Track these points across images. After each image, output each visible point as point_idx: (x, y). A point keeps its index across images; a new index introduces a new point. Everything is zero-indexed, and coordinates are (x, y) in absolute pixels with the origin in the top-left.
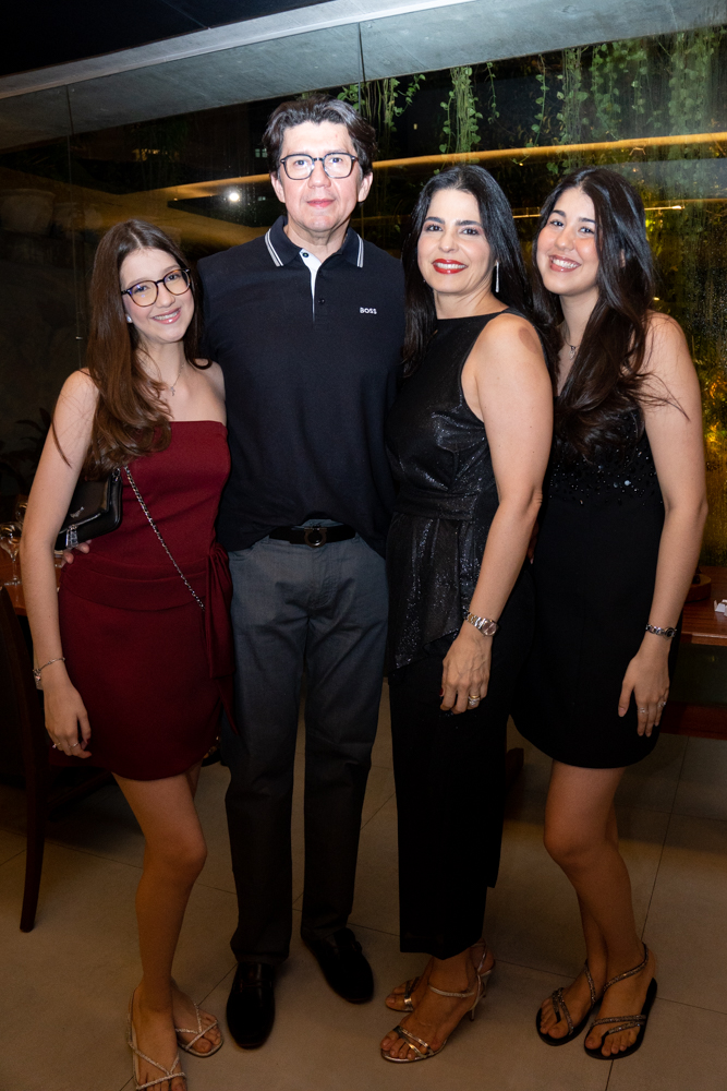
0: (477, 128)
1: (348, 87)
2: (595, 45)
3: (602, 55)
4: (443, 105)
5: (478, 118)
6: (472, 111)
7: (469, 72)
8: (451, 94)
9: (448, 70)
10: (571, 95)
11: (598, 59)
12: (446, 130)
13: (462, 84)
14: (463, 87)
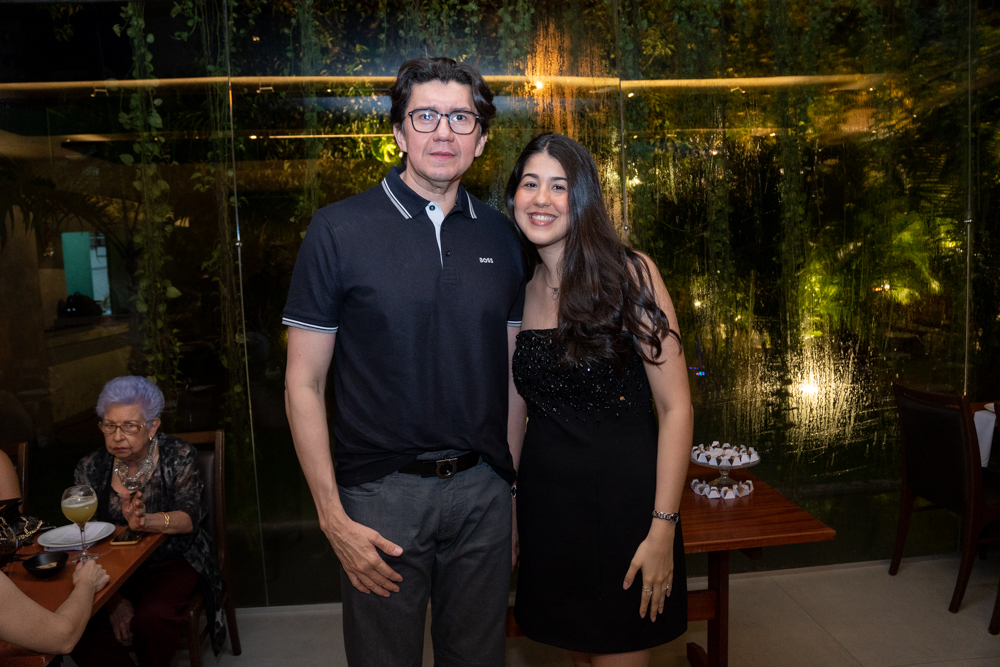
4: (286, 31)
8: (293, 21)
10: (411, 34)
12: (290, 55)
14: (307, 15)
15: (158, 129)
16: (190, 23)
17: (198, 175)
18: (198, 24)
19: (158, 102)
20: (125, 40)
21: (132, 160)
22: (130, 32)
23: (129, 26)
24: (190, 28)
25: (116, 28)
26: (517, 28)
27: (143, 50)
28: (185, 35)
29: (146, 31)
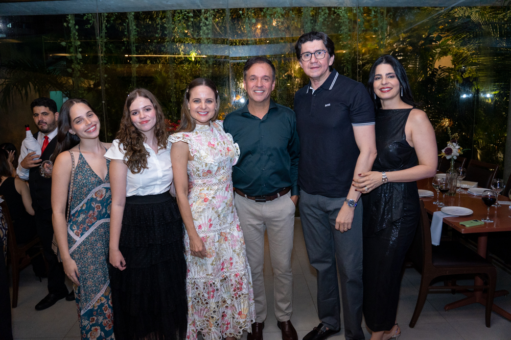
0: (137, 33)
1: (88, 14)
2: (177, 10)
3: (179, 13)
4: (124, 24)
5: (138, 31)
6: (135, 27)
7: (133, 14)
8: (127, 21)
9: (126, 13)
10: (169, 25)
11: (177, 15)
12: (126, 33)
13: (131, 17)
15: (80, 59)
16: (91, 22)
17: (94, 76)
18: (94, 21)
19: (80, 50)
20: (68, 28)
21: (71, 71)
22: (69, 25)
23: (69, 23)
24: (91, 23)
25: (65, 24)
26: (207, 23)
27: (74, 31)
28: (89, 26)
29: (75, 25)
